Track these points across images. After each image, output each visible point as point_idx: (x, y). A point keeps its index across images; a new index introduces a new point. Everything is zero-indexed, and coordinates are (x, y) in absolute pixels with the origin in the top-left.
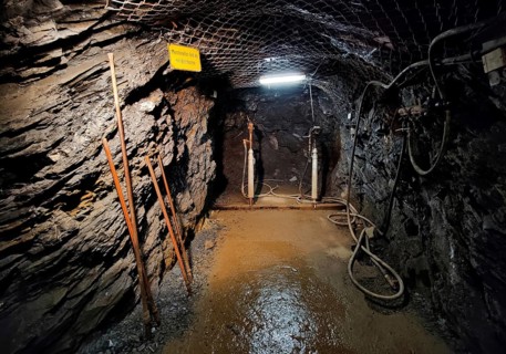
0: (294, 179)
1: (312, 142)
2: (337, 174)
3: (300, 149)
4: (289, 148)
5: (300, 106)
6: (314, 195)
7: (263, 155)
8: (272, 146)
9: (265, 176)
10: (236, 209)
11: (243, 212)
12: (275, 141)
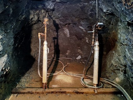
0: (79, 57)
1: (95, 36)
2: (113, 62)
3: (83, 38)
4: (76, 36)
5: (84, 6)
6: (95, 81)
7: (59, 41)
8: (65, 35)
9: (61, 55)
10: (32, 93)
11: (37, 96)
12: (67, 31)
